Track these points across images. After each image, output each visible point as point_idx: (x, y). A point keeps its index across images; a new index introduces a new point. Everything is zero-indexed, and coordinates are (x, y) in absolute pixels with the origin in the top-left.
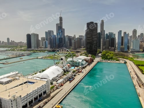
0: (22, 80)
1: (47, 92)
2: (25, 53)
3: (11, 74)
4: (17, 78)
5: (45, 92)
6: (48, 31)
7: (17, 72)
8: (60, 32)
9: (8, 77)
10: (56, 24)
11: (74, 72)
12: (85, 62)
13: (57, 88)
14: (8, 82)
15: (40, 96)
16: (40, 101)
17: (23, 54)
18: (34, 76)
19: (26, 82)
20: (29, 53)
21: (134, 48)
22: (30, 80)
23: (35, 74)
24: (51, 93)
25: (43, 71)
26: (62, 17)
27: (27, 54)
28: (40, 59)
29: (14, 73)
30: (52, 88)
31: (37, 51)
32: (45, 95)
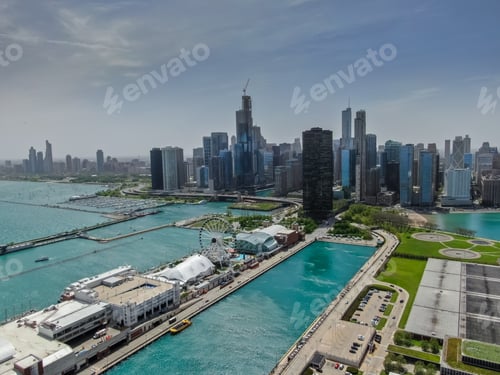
0: (138, 280)
1: (174, 301)
2: (145, 206)
3: (120, 270)
4: (130, 277)
5: (171, 302)
6: (213, 134)
7: (129, 267)
8: (245, 140)
9: (116, 275)
10: (237, 112)
11: (236, 268)
12: (276, 242)
13: (193, 297)
14: (116, 284)
15: (163, 306)
16: (161, 313)
17: (139, 210)
18: (157, 274)
19: (144, 285)
20: (157, 205)
21: (453, 196)
22: (150, 282)
23: (162, 269)
24: (181, 303)
25: (177, 263)
26: (249, 98)
27: (151, 211)
28: (179, 227)
29: (125, 269)
30: (184, 296)
31: (177, 198)
32: (172, 306)
